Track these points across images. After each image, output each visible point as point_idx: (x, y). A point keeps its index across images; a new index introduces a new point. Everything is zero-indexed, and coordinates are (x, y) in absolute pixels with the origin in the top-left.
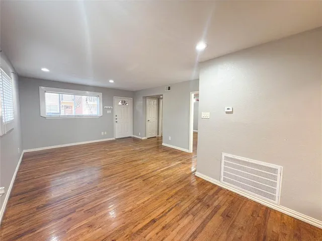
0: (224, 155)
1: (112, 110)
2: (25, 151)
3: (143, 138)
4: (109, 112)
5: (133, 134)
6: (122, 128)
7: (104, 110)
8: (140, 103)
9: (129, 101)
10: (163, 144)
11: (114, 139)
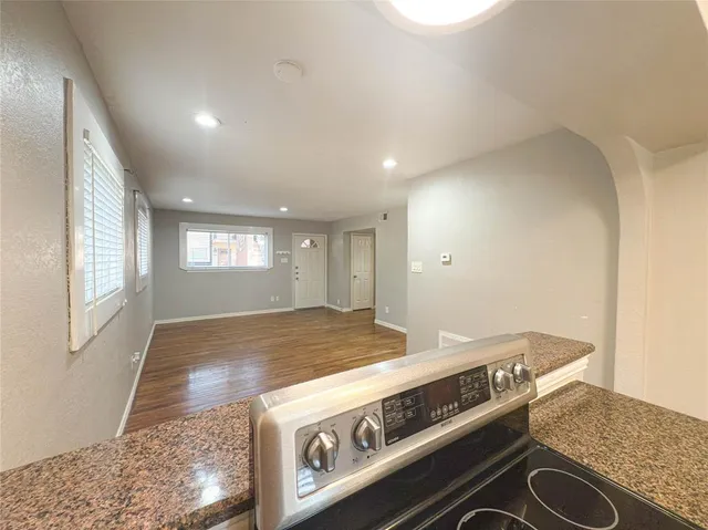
0: (442, 334)
1: (289, 257)
2: (157, 322)
3: (344, 310)
4: (285, 260)
5: (328, 302)
6: (308, 291)
7: (276, 258)
8: (339, 243)
9: (321, 239)
10: (376, 321)
11: (292, 309)
